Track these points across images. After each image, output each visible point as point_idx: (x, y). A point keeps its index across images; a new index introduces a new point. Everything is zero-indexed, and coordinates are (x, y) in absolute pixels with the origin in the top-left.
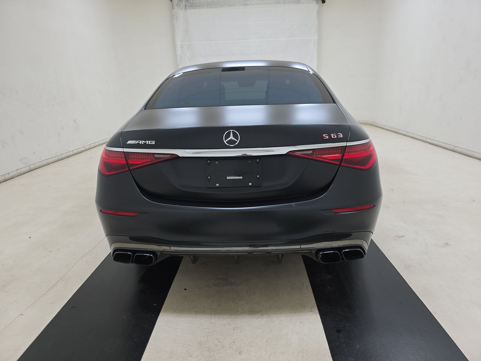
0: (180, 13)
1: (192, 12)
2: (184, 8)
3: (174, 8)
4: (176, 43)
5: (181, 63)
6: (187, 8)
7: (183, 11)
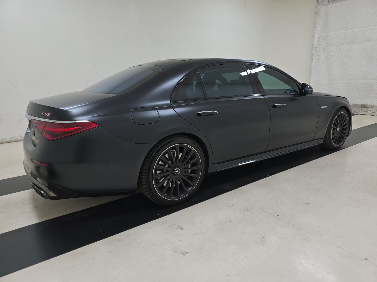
0: (323, 9)
1: (333, 6)
2: (326, 4)
3: (318, 6)
4: (315, 36)
5: (315, 53)
6: (329, 3)
7: (326, 6)
